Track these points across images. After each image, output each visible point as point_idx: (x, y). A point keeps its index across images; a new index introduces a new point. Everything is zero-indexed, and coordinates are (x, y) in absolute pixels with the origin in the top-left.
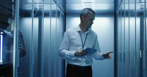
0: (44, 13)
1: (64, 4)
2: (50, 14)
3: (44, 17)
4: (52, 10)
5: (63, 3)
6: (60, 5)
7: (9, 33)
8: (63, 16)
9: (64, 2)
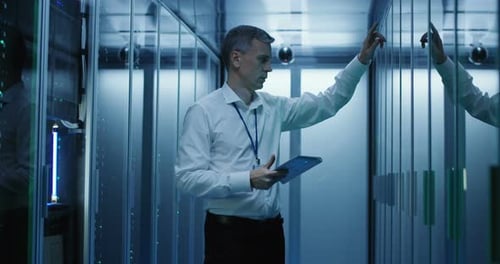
0: (162, 58)
1: (219, 34)
2: (177, 60)
3: (162, 68)
4: (183, 50)
5: (217, 31)
6: (206, 37)
7: (75, 126)
8: (217, 67)
9: (219, 29)
